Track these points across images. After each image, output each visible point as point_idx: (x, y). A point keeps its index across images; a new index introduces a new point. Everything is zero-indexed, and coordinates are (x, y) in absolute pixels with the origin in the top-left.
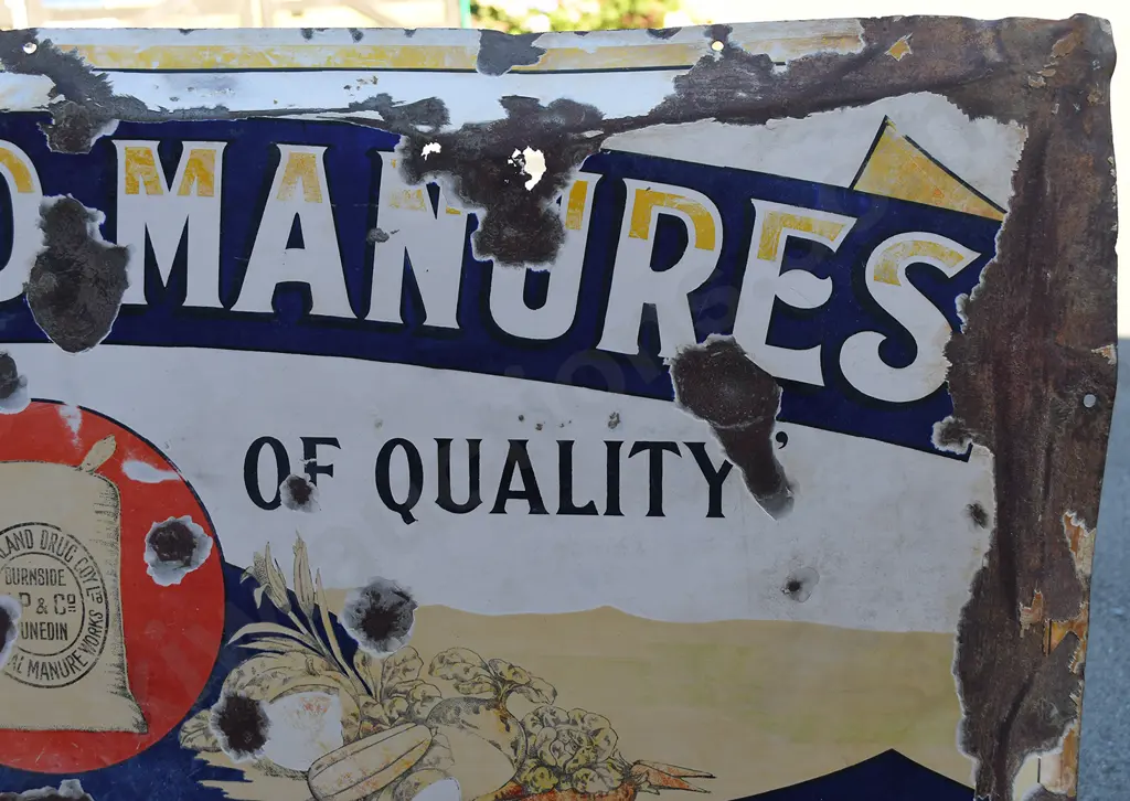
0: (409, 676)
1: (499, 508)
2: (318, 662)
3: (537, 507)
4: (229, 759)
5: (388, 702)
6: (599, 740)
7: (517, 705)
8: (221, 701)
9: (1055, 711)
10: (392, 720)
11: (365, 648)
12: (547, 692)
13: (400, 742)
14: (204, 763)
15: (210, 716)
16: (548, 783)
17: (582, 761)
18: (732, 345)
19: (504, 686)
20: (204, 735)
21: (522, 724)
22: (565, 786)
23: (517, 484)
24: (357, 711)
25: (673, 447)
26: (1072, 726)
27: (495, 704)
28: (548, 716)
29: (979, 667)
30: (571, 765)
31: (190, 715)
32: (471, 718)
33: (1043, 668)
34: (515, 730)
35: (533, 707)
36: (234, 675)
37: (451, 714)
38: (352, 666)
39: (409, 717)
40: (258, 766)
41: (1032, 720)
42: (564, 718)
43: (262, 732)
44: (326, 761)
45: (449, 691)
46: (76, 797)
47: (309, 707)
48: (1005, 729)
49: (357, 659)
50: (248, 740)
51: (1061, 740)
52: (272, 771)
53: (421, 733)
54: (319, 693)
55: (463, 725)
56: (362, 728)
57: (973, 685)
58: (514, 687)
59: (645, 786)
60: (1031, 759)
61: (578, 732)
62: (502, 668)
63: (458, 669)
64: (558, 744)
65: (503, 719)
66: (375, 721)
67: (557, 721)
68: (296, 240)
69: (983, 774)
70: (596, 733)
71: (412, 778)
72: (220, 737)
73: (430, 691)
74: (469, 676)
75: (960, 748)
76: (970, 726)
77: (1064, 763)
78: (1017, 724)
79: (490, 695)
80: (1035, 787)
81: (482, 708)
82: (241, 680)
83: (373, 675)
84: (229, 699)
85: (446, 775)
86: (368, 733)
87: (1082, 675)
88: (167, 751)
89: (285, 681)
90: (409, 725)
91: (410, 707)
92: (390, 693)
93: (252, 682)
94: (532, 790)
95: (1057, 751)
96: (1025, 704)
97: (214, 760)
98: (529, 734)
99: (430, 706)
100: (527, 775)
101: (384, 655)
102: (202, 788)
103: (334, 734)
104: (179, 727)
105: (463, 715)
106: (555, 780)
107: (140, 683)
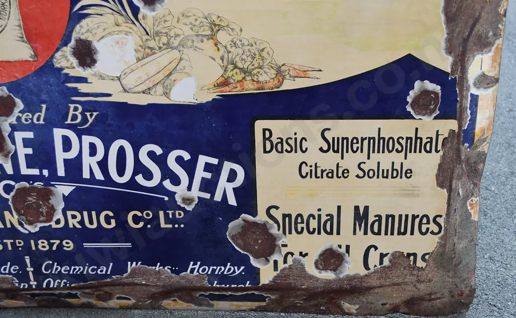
0: (167, 24)
2: (120, 19)
4: (79, 72)
5: (157, 38)
6: (264, 54)
7: (222, 37)
8: (73, 43)
9: (491, 34)
10: (160, 48)
11: (144, 10)
12: (237, 29)
13: (164, 59)
14: (67, 74)
15: (68, 50)
16: (240, 77)
17: (256, 65)
19: (215, 27)
20: (65, 60)
21: (226, 47)
22: (248, 78)
24: (141, 43)
26: (498, 42)
27: (212, 37)
28: (238, 42)
29: (454, 10)
30: (250, 67)
31: (58, 50)
32: (200, 45)
33: (486, 10)
34: (222, 50)
35: (230, 38)
36: (78, 28)
37: (189, 43)
38: (137, 20)
39: (168, 45)
40: (95, 75)
41: (480, 38)
42: (246, 43)
43: (95, 57)
44: (128, 70)
45: (188, 31)
46: (5, 95)
47: (118, 43)
48: (466, 41)
49: (140, 16)
50: (89, 61)
51: (493, 49)
52: (102, 77)
53: (175, 54)
54: (122, 35)
55: (196, 49)
56: (146, 53)
57: (450, 18)
58: (221, 28)
59: (287, 77)
60: (478, 57)
61: (254, 50)
62: (214, 18)
63: (192, 19)
64: (244, 57)
65: (216, 45)
66: (151, 49)
67: (243, 45)
69: (454, 65)
70: (263, 50)
71: (172, 77)
72: (74, 61)
73: (179, 32)
74: (197, 23)
75: (443, 52)
76: (449, 40)
77: (494, 60)
78: (472, 39)
79: (209, 33)
80: (479, 72)
81: (205, 39)
82: (82, 30)
83: (149, 24)
84: (76, 41)
85: (189, 75)
86: (148, 55)
87: (505, 15)
88: (48, 69)
89: (104, 29)
90: (169, 50)
91: (169, 40)
92: (157, 34)
93: (88, 31)
94: (232, 81)
95: (491, 54)
96: (476, 29)
97: (72, 73)
98: (229, 52)
99: (178, 39)
100: (229, 74)
101: (153, 14)
102: (67, 87)
103: (131, 57)
104: (53, 56)
105: (196, 44)
106: (243, 75)
107: (31, 35)
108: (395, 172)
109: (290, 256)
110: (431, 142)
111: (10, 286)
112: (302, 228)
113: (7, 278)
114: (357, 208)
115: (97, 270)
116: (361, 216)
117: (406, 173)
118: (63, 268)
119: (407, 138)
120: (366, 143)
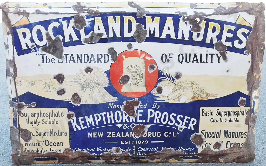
0: (181, 83)
1: (193, 62)
2: (170, 82)
3: (197, 62)
4: (157, 95)
5: (178, 87)
6: (204, 91)
7: (194, 86)
8: (157, 87)
9: (257, 86)
10: (179, 89)
11: (176, 80)
12: (198, 85)
13: (179, 92)
14: (154, 95)
15: (155, 89)
16: (197, 96)
17: (202, 93)
18: (221, 42)
19: (193, 84)
20: (154, 92)
21: (195, 89)
22: (200, 97)
23: (195, 59)
24: (174, 88)
25: (214, 54)
26: (259, 88)
27: (191, 86)
28: (198, 88)
29: (249, 80)
30: (200, 94)
31: (153, 89)
32: (188, 88)
33: (256, 80)
34: (194, 90)
35: (196, 87)
36: (159, 84)
37: (186, 88)
38: (174, 82)
39: (181, 88)
40: (161, 95)
41: (255, 87)
42: (200, 88)
43: (162, 91)
44: (170, 94)
45: (186, 85)
46: (137, 100)
47: (168, 88)
48: (252, 88)
49: (174, 81)
50: (160, 92)
51: (258, 89)
52: (163, 96)
53: (182, 90)
54: (170, 86)
55: (187, 89)
56: (175, 90)
57: (248, 83)
58: (194, 84)
59: (209, 96)
60: (255, 91)
61: (202, 90)
62: (192, 82)
63: (187, 82)
64: (199, 91)
65: (192, 88)
66: (176, 89)
67: (199, 88)
68: (169, 29)
69: (249, 93)
70: (204, 90)
71: (181, 96)
72: (157, 92)
73: (184, 85)
74: (188, 83)
75: (246, 90)
76: (248, 87)
77: (258, 92)
78: (253, 87)
79: (191, 85)
80: (255, 95)
81: (190, 87)
82: (159, 85)
83: (176, 83)
84: (158, 87)
85: (185, 96)
86: (176, 91)
87: (260, 82)
88: (150, 94)
89: (165, 84)
91: (181, 87)
92: (178, 86)
93: (161, 85)
94: (195, 97)
95: (257, 91)
96: (254, 85)
97: (156, 95)
98: (195, 90)
99: (183, 87)
100: (195, 95)
101: (178, 81)
102: (154, 98)
103: (171, 91)
104: (151, 91)
105: (187, 88)
106: (198, 96)
107: (147, 85)
108: (235, 121)
109: (207, 144)
110: (244, 113)
111: (127, 155)
112: (210, 136)
113: (127, 153)
114: (225, 130)
115: (153, 149)
116: (226, 133)
117: (238, 121)
118: (144, 149)
119: (238, 112)
120: (228, 113)
